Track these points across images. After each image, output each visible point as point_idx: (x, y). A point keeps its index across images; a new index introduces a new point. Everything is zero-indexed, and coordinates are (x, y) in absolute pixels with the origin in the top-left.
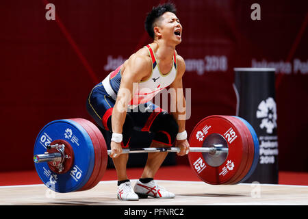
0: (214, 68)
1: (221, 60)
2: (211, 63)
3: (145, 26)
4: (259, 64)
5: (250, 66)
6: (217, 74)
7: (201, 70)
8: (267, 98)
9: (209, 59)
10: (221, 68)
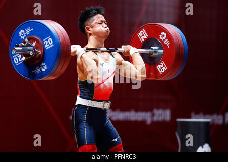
0: (160, 119)
1: (165, 112)
2: (157, 115)
3: (78, 23)
4: (197, 116)
5: (189, 118)
6: (162, 124)
7: (149, 121)
8: (204, 144)
9: (156, 112)
10: (165, 119)
